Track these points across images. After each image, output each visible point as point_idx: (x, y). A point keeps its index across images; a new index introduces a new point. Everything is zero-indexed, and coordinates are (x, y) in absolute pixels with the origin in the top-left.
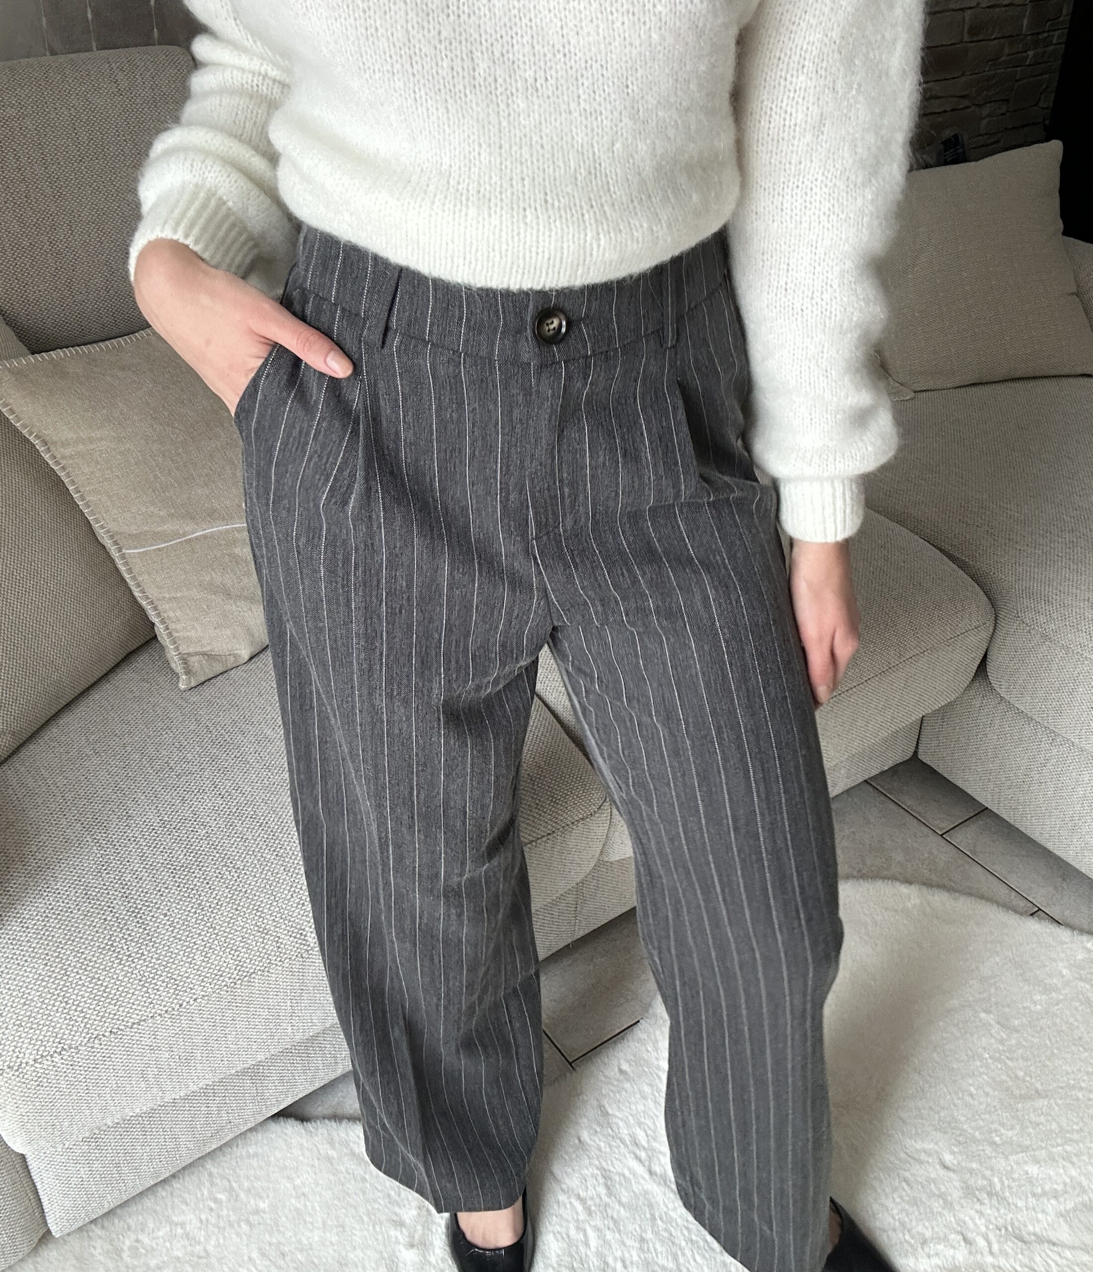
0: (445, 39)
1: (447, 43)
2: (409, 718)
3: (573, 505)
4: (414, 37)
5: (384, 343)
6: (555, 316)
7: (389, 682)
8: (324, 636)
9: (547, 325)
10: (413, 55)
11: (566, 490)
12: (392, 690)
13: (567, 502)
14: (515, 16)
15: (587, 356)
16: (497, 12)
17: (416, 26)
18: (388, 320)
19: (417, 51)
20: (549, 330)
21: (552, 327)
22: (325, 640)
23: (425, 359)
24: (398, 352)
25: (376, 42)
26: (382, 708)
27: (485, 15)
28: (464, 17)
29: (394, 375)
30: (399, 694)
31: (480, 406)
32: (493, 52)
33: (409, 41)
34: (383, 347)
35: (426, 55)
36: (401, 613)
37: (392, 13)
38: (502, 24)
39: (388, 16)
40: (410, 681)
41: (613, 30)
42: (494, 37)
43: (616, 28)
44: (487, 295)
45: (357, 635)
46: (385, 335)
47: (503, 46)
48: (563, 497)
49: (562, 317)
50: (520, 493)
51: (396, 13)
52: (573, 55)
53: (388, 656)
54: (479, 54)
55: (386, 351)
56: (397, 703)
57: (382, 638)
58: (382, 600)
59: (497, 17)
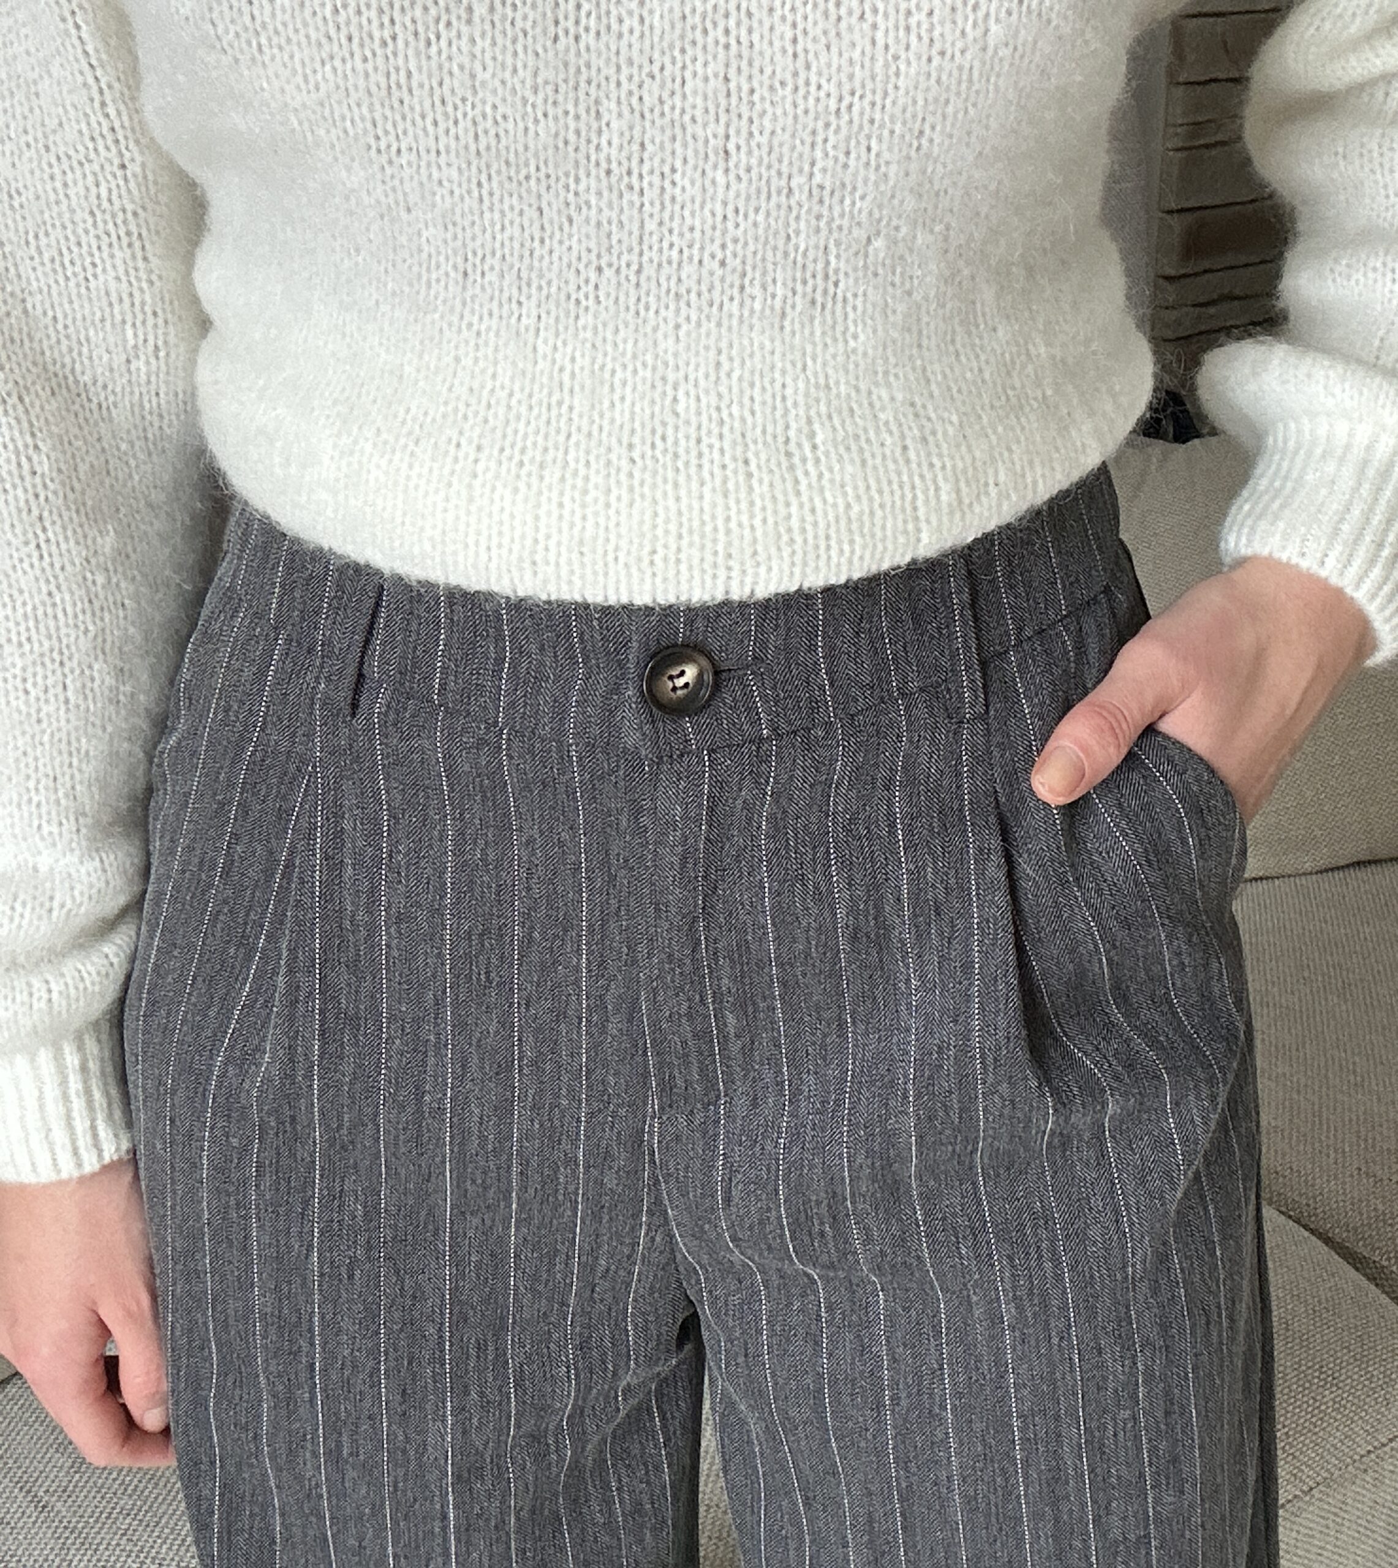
0: (546, 83)
1: (550, 89)
2: (377, 1510)
3: (747, 1052)
4: (483, 83)
5: (355, 706)
6: (690, 660)
7: (334, 1427)
8: (204, 1314)
9: (671, 678)
10: (479, 119)
11: (731, 1019)
12: (339, 1445)
13: (735, 1047)
14: (693, 28)
15: (761, 739)
16: (656, 23)
17: (489, 63)
18: (361, 663)
19: (488, 110)
20: (674, 689)
21: (680, 682)
22: (205, 1324)
23: (432, 737)
24: (384, 724)
25: (407, 99)
26: (317, 1486)
27: (631, 32)
28: (588, 39)
29: (373, 769)
30: (355, 1454)
31: (542, 833)
32: (641, 98)
33: (475, 92)
34: (353, 715)
35: (505, 117)
36: (351, 1277)
37: (443, 43)
38: (665, 44)
39: (434, 49)
40: (376, 1429)
41: (908, 29)
42: (646, 70)
43: (914, 25)
44: (550, 616)
45: (264, 1316)
46: (357, 691)
47: (662, 86)
48: (724, 1039)
49: (704, 662)
50: (630, 1021)
51: (450, 44)
52: (813, 88)
53: (324, 1370)
54: (613, 105)
55: (359, 723)
56: (351, 1474)
57: (311, 1330)
58: (310, 1246)
59: (657, 32)
